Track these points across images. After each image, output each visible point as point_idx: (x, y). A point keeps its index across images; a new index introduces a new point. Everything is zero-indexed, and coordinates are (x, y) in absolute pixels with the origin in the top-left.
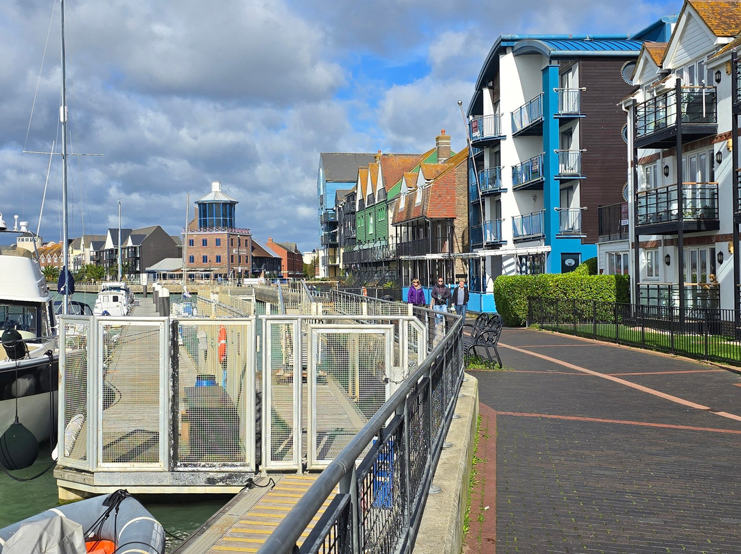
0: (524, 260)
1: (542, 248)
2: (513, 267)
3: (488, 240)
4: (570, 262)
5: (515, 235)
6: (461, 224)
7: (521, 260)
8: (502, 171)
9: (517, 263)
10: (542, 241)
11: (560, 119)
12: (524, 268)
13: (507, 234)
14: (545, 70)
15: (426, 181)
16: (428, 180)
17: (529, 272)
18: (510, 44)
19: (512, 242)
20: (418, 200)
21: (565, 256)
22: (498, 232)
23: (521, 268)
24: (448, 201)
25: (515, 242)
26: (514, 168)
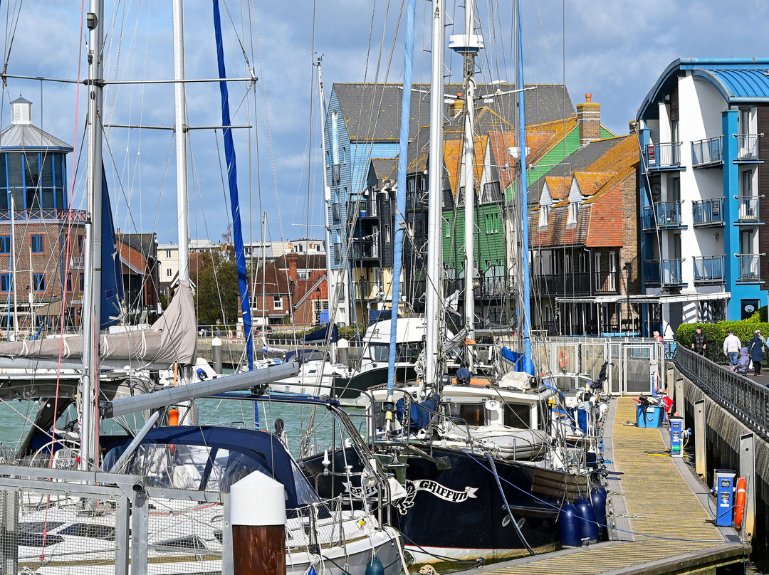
0: (706, 304)
1: (723, 295)
2: (694, 312)
3: (667, 281)
4: (749, 308)
5: (697, 277)
6: (629, 253)
7: (702, 305)
8: (682, 205)
9: (698, 308)
10: (723, 286)
11: (739, 164)
12: (706, 314)
13: (688, 276)
14: (725, 114)
15: (583, 197)
16: (585, 196)
17: (711, 317)
18: (690, 67)
19: (693, 284)
20: (571, 219)
21: (744, 302)
22: (677, 272)
23: (702, 315)
24: (613, 225)
25: (696, 285)
26: (695, 204)
